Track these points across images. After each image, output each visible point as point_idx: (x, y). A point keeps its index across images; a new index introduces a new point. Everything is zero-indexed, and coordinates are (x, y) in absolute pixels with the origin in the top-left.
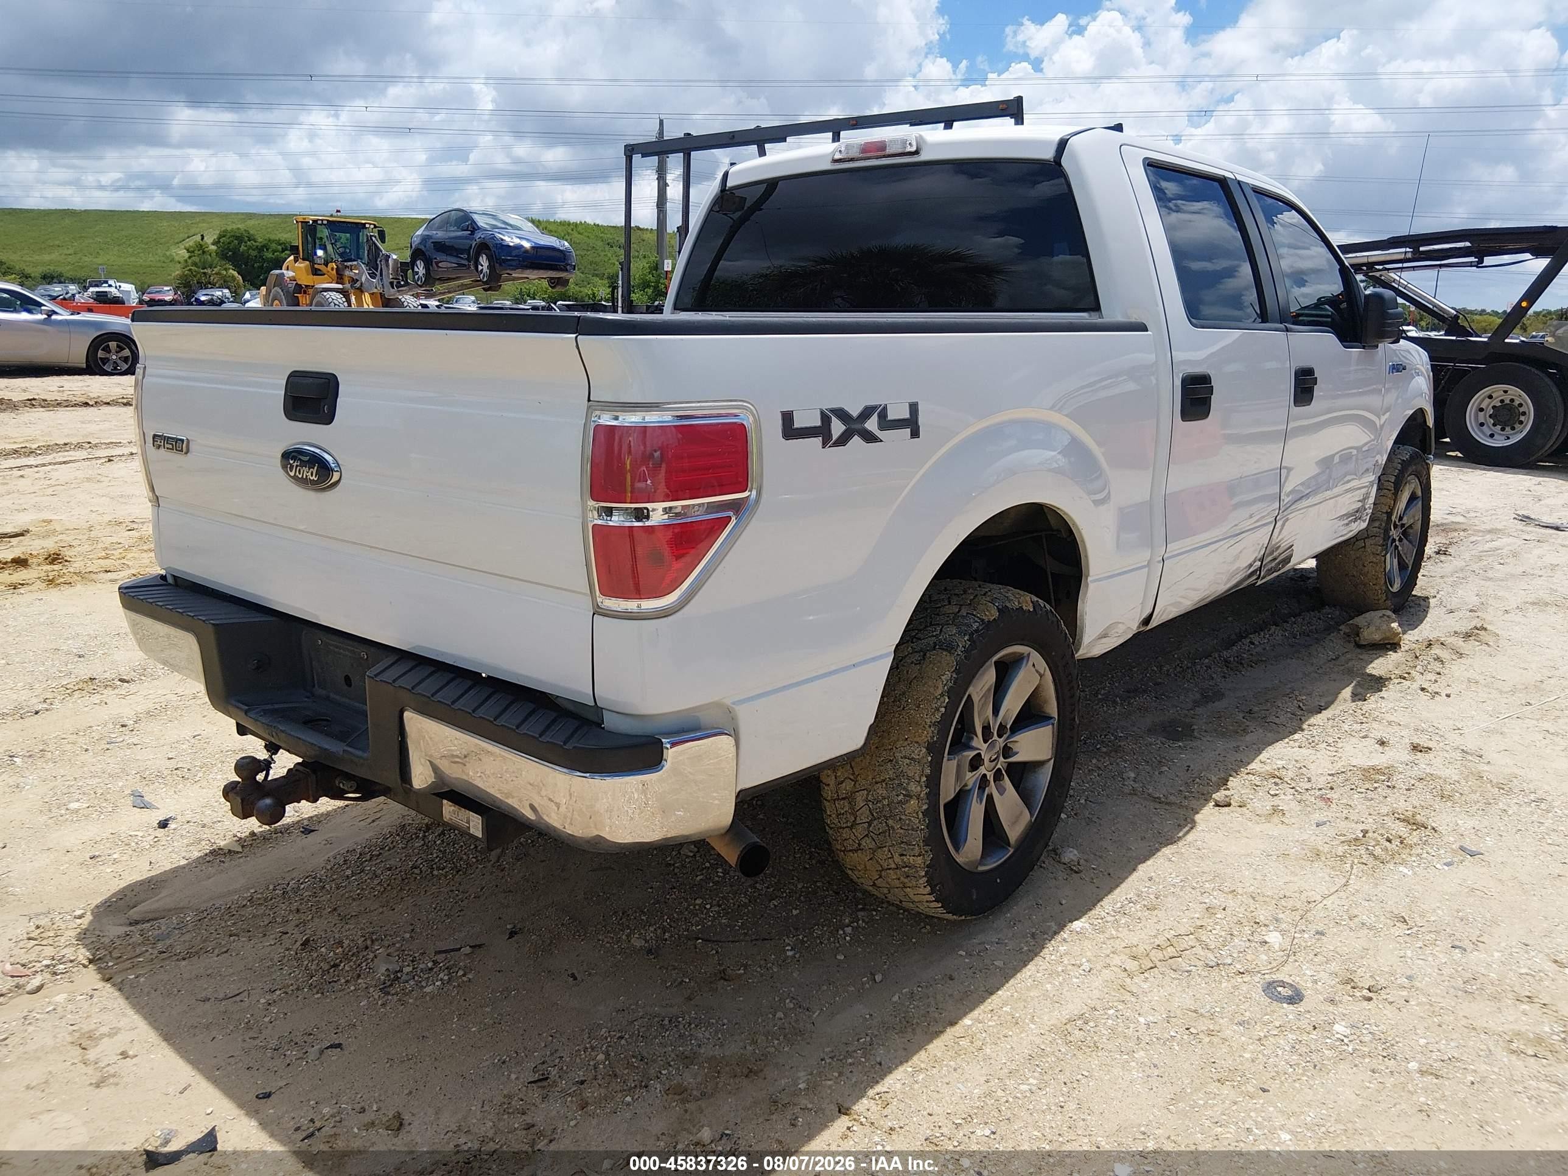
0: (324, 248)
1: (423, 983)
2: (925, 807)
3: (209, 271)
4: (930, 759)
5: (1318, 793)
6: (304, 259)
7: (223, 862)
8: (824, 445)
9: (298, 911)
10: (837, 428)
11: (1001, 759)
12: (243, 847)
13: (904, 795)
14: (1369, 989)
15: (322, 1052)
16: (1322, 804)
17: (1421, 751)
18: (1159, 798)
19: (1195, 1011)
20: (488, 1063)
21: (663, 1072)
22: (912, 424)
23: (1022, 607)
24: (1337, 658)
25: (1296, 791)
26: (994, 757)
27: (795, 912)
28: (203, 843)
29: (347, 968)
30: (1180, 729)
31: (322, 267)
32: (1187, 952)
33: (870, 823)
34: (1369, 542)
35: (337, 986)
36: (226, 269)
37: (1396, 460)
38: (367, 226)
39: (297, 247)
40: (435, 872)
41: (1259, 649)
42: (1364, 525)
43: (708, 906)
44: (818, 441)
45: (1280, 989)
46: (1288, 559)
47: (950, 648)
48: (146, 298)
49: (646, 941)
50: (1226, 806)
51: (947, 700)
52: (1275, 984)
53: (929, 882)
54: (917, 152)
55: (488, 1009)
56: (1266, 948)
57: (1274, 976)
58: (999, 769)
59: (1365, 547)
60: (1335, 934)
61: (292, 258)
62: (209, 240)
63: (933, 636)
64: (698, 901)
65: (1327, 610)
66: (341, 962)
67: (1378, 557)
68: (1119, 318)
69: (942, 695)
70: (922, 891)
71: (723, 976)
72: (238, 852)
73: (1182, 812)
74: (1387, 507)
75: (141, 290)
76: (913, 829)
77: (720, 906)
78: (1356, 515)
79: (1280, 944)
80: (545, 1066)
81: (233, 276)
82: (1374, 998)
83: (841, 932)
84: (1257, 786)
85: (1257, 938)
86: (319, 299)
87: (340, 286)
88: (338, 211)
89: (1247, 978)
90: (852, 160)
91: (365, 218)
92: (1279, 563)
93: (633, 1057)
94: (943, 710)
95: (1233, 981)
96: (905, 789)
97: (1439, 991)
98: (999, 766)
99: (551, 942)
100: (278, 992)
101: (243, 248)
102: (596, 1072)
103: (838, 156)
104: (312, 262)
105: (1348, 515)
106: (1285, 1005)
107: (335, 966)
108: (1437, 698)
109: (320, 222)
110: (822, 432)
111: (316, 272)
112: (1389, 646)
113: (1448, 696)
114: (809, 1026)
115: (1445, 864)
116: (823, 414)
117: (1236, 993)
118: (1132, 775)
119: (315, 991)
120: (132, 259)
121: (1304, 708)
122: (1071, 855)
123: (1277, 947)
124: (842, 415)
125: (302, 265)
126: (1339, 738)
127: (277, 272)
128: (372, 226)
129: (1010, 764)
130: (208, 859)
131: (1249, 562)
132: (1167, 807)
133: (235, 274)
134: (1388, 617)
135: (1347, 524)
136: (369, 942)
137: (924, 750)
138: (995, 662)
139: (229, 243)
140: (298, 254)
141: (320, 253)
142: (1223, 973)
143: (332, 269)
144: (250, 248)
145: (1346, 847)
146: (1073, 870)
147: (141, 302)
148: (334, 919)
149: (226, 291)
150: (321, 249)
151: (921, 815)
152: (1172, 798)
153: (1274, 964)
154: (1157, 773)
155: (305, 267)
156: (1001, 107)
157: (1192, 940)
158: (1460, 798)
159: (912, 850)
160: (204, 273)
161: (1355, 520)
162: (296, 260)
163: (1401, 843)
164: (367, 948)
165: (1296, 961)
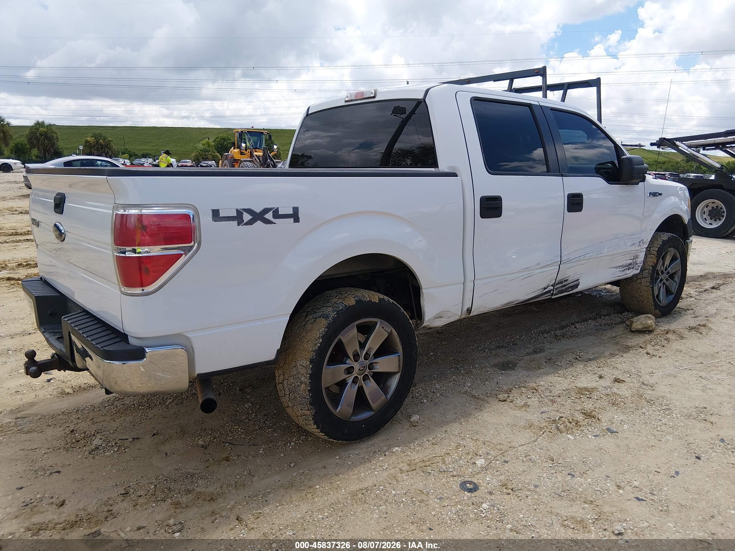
0: (245, 143)
1: (106, 451)
2: (309, 388)
3: (207, 153)
4: (311, 366)
5: (552, 398)
6: (237, 148)
7: (64, 397)
8: (239, 225)
9: (78, 418)
10: (247, 217)
11: (368, 370)
12: (74, 392)
13: (300, 382)
14: (512, 489)
15: (51, 474)
16: (550, 403)
17: (619, 382)
18: (475, 396)
19: (421, 491)
20: (110, 485)
21: (175, 496)
22: (295, 216)
23: (371, 300)
24: (616, 336)
25: (541, 396)
26: (361, 369)
27: (275, 435)
28: (59, 389)
29: (82, 443)
30: (510, 365)
31: (244, 151)
32: (434, 464)
33: (289, 394)
34: (643, 280)
35: (75, 449)
36: (214, 153)
37: (660, 240)
38: (264, 133)
39: (235, 143)
40: (140, 408)
41: (579, 331)
42: (638, 271)
43: (239, 429)
44: (235, 223)
45: (468, 485)
46: (577, 286)
47: (326, 317)
48: (180, 164)
49: (204, 442)
50: (504, 401)
51: (321, 340)
52: (467, 483)
53: (315, 423)
54: (374, 97)
55: (124, 464)
56: (473, 466)
57: (469, 479)
58: (366, 375)
59: (641, 283)
60: (513, 463)
61: (233, 148)
62: (211, 140)
63: (322, 312)
64: (236, 427)
65: (626, 313)
66: (81, 440)
67: (648, 288)
68: (447, 170)
69: (319, 338)
70: (313, 427)
71: (227, 459)
72: (71, 394)
73: (482, 402)
74: (653, 263)
75: (178, 161)
76: (304, 398)
77: (245, 430)
78: (629, 267)
79: (481, 465)
80: (129, 488)
81: (217, 155)
82: (511, 493)
83: (289, 444)
84: (523, 393)
85: (473, 461)
86: (243, 165)
87: (251, 159)
88: (253, 127)
89: (455, 478)
90: (352, 101)
91: (263, 129)
92: (569, 287)
93: (166, 488)
94: (319, 345)
95: (448, 479)
96: (300, 379)
97: (546, 494)
98: (366, 373)
99: (167, 439)
100: (51, 449)
101: (225, 143)
102: (148, 493)
103: (347, 99)
104: (240, 149)
105: (623, 266)
106: (466, 492)
107: (79, 441)
108: (654, 358)
109: (244, 132)
110: (238, 218)
111: (242, 153)
112: (647, 332)
113: (660, 357)
114: (250, 483)
115: (594, 436)
116: (237, 211)
117: (446, 485)
118: (470, 385)
119: (65, 450)
120: (180, 148)
121: (579, 359)
122: (415, 418)
123: (479, 466)
124: (249, 211)
125: (236, 151)
126: (581, 374)
127: (227, 154)
128: (266, 133)
129: (374, 373)
130: (58, 395)
131: (544, 286)
132: (476, 400)
133: (218, 154)
134: (649, 317)
135: (623, 271)
136: (96, 433)
137: (308, 363)
138: (356, 325)
139: (220, 141)
140: (235, 146)
141: (243, 145)
142: (445, 475)
143: (248, 152)
144: (229, 143)
145: (547, 424)
146: (414, 425)
147: (178, 166)
148: (90, 423)
149: (214, 162)
150: (244, 143)
151: (307, 392)
152: (481, 396)
153: (473, 473)
154: (482, 384)
155: (238, 151)
156: (536, 71)
157: (439, 459)
158: (623, 405)
159: (305, 407)
160: (205, 154)
161: (629, 269)
162: (234, 149)
163: (576, 424)
164: (94, 435)
165: (486, 473)
